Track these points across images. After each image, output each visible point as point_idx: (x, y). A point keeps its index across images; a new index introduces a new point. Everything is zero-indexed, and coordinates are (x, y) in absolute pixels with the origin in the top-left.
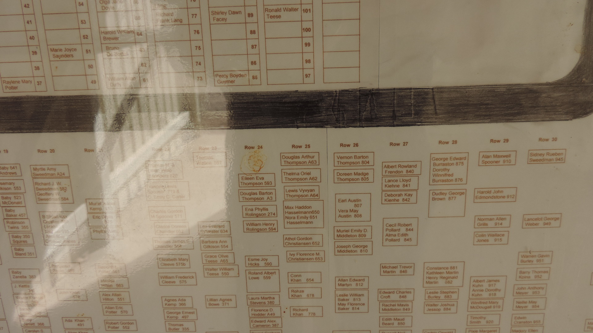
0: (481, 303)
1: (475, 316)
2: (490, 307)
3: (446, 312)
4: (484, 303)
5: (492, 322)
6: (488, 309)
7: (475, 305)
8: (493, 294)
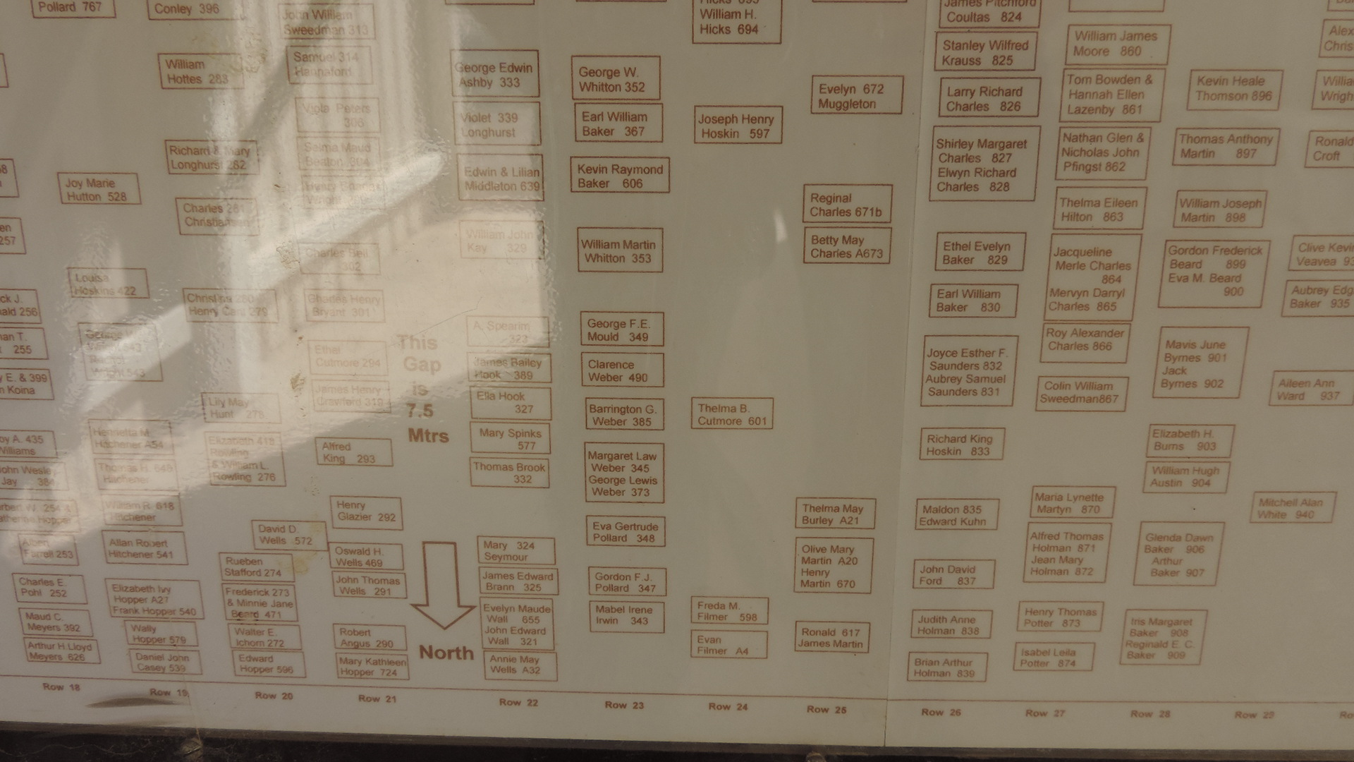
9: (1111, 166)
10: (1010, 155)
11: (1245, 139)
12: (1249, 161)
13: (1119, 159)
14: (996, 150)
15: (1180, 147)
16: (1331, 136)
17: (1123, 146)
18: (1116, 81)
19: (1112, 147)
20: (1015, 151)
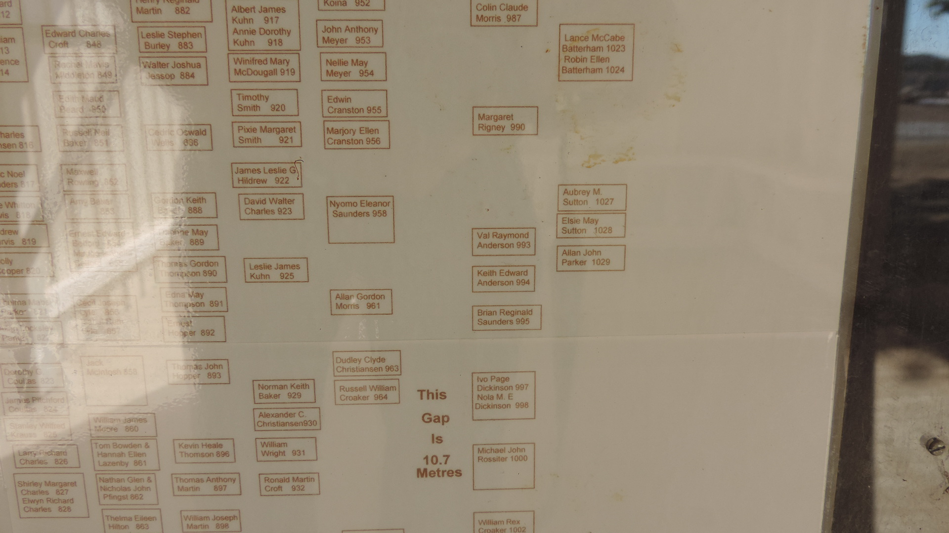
0: (253, 61)
1: (246, 93)
2: (274, 72)
3: (185, 81)
4: (260, 62)
5: (283, 107)
6: (270, 78)
7: (243, 67)
8: (275, 40)
9: (134, 497)
10: (67, 490)
11: (218, 480)
12: (222, 492)
13: (137, 492)
14: (57, 488)
15: (176, 486)
16: (275, 477)
17: (139, 485)
18: (126, 446)
19: (133, 485)
20: (69, 488)
